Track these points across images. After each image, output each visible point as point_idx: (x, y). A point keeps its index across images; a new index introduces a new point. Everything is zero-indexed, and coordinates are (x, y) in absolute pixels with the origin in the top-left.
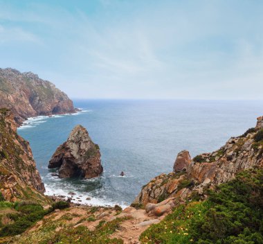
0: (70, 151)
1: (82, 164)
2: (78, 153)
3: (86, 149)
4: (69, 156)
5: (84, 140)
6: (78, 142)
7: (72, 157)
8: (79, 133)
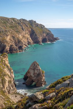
0: (30, 73)
1: (35, 80)
2: (33, 74)
3: (38, 73)
4: (30, 76)
5: (36, 69)
6: (34, 69)
7: (31, 76)
8: (34, 65)
